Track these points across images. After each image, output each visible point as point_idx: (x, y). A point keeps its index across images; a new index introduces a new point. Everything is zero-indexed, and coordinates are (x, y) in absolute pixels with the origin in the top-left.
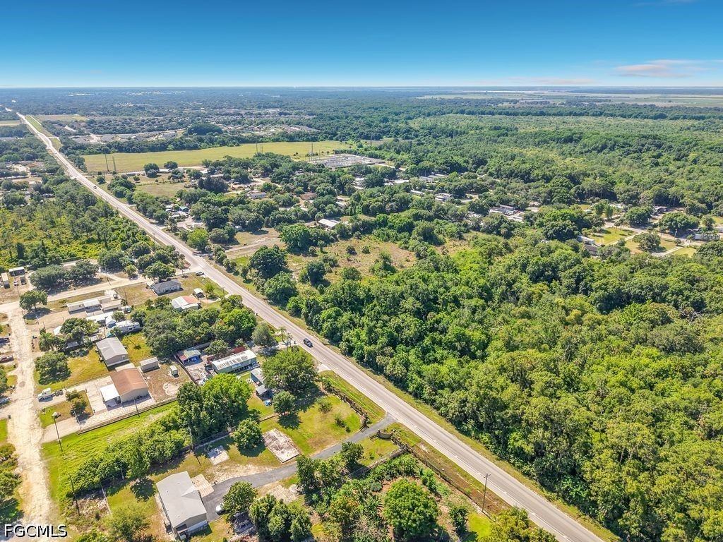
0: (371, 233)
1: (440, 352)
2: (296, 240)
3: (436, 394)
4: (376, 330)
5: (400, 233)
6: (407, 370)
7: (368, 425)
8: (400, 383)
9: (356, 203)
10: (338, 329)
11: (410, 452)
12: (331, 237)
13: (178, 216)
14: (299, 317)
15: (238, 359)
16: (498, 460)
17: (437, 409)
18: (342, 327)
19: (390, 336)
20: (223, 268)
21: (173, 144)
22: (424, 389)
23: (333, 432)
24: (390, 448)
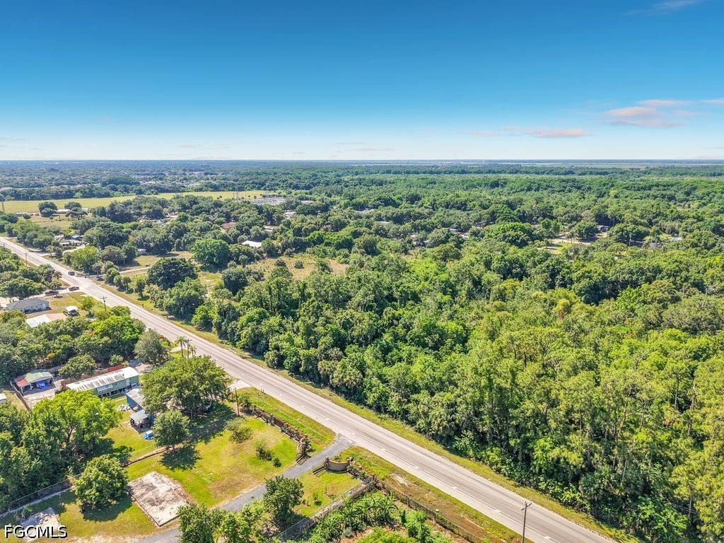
0: (304, 251)
1: (406, 349)
2: (212, 255)
3: (409, 401)
4: (316, 329)
5: (338, 250)
6: (364, 375)
7: (309, 454)
8: (353, 394)
9: (286, 228)
10: (263, 335)
11: (379, 488)
12: (257, 254)
13: (68, 243)
14: (210, 330)
15: (109, 379)
16: (516, 486)
17: (412, 423)
18: (267, 333)
19: (336, 334)
20: (115, 288)
21: (82, 192)
22: (390, 399)
23: (252, 469)
24: (347, 485)
